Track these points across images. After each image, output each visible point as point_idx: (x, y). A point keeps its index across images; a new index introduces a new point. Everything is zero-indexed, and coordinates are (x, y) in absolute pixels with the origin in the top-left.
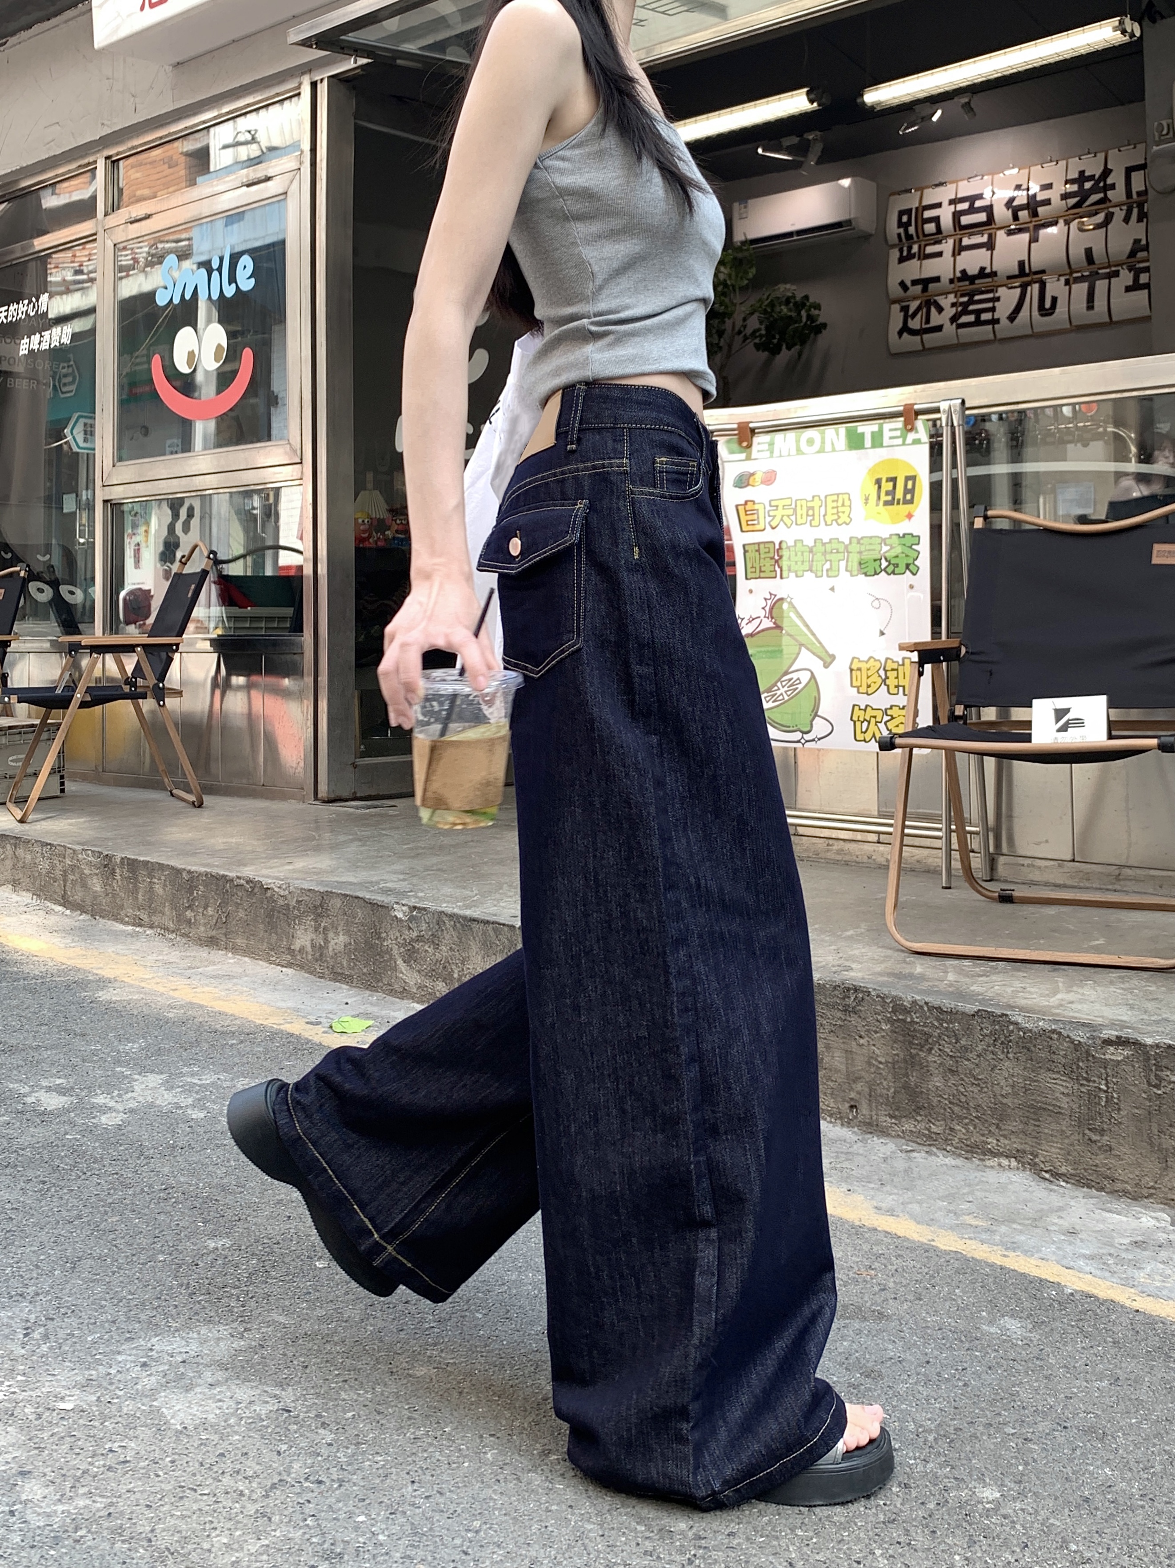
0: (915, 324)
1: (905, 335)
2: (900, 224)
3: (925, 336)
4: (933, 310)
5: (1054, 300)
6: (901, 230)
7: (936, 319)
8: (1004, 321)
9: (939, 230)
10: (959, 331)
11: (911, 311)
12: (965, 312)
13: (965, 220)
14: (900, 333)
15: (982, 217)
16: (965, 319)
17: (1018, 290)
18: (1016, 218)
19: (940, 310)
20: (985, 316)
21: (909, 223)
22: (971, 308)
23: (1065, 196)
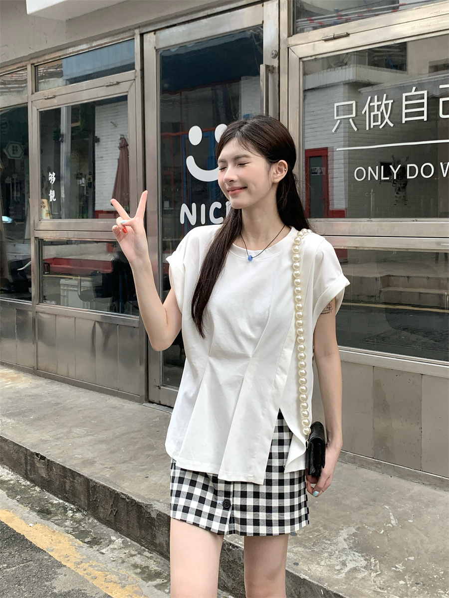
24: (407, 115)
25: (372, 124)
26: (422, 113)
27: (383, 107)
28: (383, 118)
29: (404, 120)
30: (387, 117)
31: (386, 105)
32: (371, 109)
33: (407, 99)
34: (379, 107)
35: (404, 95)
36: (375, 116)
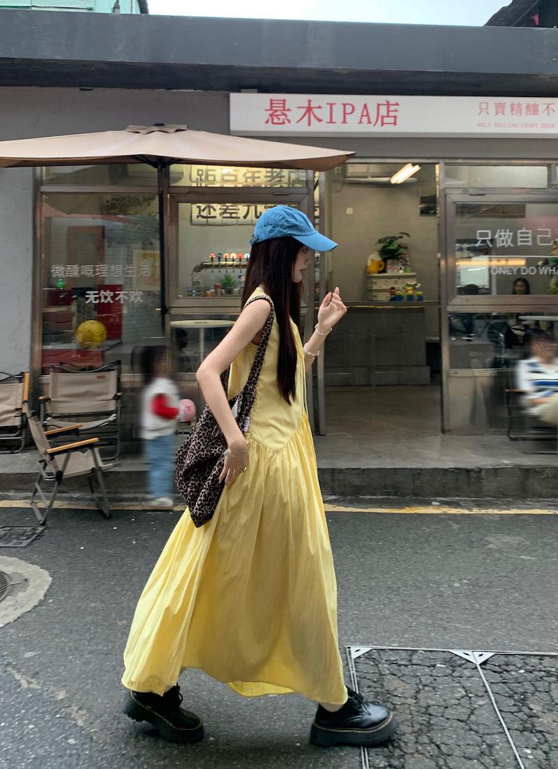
0: (204, 214)
1: (200, 218)
2: (198, 175)
3: (209, 219)
4: (212, 209)
5: (261, 213)
6: (199, 177)
7: (213, 213)
8: (242, 218)
9: (214, 180)
10: (224, 219)
11: (202, 208)
12: (225, 212)
13: (226, 178)
14: (198, 217)
15: (233, 178)
16: (225, 215)
17: (246, 208)
18: (246, 181)
19: (215, 210)
20: (233, 215)
21: (202, 175)
22: (228, 211)
23: (266, 177)
24: (521, 242)
25: (502, 244)
26: (528, 242)
27: (507, 236)
28: (507, 242)
29: (519, 244)
30: (509, 241)
31: (509, 235)
32: (500, 236)
33: (521, 233)
34: (505, 235)
35: (519, 231)
36: (503, 241)
